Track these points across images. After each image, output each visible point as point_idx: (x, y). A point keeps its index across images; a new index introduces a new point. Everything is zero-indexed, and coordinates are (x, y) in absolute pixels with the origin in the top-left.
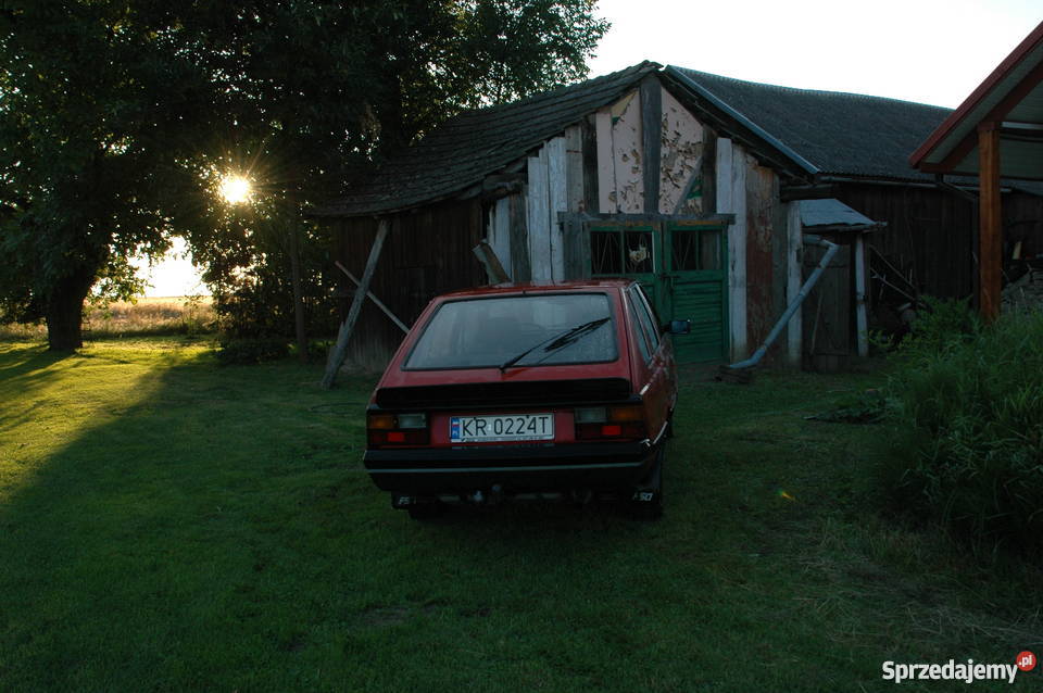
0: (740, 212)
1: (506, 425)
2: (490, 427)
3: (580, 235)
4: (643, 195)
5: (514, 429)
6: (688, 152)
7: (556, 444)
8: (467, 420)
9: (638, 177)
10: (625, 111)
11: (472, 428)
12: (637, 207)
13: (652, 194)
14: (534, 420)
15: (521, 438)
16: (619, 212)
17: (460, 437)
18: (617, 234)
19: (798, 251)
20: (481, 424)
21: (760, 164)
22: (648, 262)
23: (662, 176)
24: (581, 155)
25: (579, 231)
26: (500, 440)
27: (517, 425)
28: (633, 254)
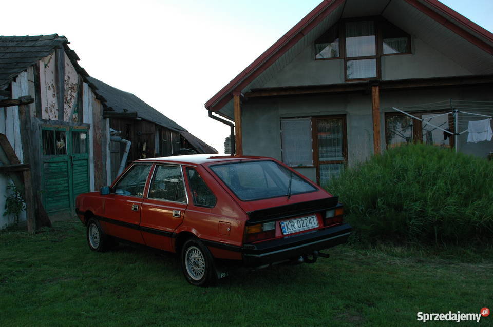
0: (91, 122)
1: (302, 222)
2: (296, 225)
3: (38, 131)
4: (58, 110)
5: (305, 225)
6: (73, 88)
7: (319, 229)
8: (287, 223)
9: (55, 100)
10: (50, 60)
11: (290, 226)
12: (56, 117)
13: (61, 111)
14: (310, 219)
15: (308, 228)
16: (50, 119)
17: (287, 232)
18: (52, 132)
19: (109, 144)
20: (292, 224)
21: (96, 99)
22: (64, 148)
23: (65, 101)
24: (33, 84)
25: (37, 129)
26: (301, 230)
27: (305, 222)
28: (59, 143)
